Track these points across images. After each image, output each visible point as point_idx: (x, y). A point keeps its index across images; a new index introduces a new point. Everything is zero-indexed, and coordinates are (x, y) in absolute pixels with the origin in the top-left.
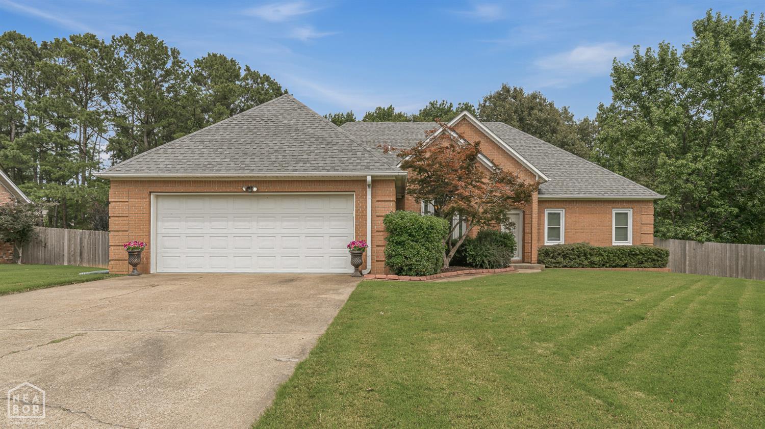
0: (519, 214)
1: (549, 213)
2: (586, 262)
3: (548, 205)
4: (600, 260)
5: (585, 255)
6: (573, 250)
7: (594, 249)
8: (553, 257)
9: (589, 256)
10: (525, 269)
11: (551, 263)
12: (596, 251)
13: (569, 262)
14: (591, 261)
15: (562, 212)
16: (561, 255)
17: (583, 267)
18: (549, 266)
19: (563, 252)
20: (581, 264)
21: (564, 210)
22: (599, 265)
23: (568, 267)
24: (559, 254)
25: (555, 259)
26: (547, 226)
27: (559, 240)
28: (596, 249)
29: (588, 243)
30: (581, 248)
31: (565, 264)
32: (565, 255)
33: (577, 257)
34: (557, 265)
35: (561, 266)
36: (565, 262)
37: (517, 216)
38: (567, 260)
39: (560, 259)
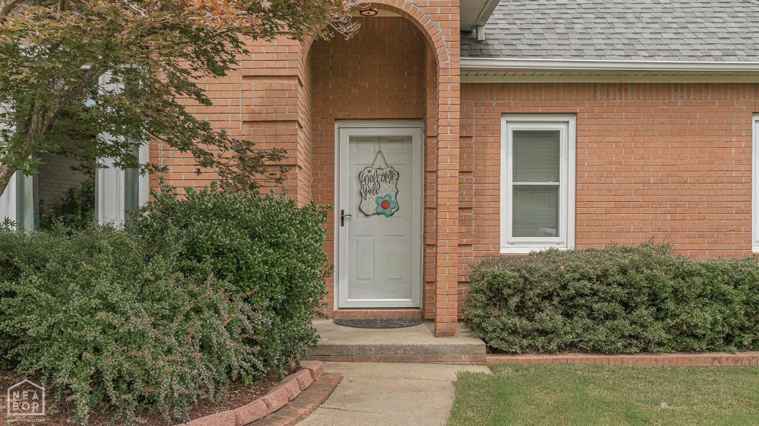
0: (409, 139)
1: (516, 133)
2: (657, 331)
3: (512, 101)
4: (715, 323)
5: (654, 299)
6: (603, 277)
7: (691, 274)
8: (520, 309)
9: (671, 305)
10: (402, 360)
11: (514, 332)
12: (698, 280)
13: (586, 329)
14: (677, 327)
15: (568, 131)
16: (556, 300)
17: (644, 350)
18: (504, 346)
19: (564, 287)
20: (637, 337)
21: (572, 121)
22: (712, 342)
23: (583, 351)
24: (548, 297)
25: (531, 319)
26: (511, 183)
27: (557, 235)
28: (699, 274)
29: (663, 249)
30: (638, 270)
31: (570, 338)
32: (572, 298)
33: (619, 309)
34: (540, 341)
35: (553, 346)
36: (570, 330)
37: (405, 146)
38: (581, 321)
39: (550, 317)
